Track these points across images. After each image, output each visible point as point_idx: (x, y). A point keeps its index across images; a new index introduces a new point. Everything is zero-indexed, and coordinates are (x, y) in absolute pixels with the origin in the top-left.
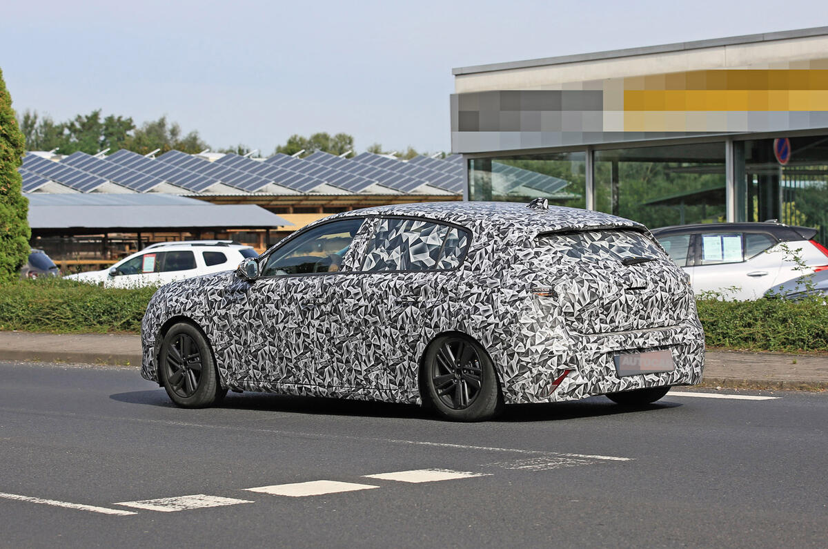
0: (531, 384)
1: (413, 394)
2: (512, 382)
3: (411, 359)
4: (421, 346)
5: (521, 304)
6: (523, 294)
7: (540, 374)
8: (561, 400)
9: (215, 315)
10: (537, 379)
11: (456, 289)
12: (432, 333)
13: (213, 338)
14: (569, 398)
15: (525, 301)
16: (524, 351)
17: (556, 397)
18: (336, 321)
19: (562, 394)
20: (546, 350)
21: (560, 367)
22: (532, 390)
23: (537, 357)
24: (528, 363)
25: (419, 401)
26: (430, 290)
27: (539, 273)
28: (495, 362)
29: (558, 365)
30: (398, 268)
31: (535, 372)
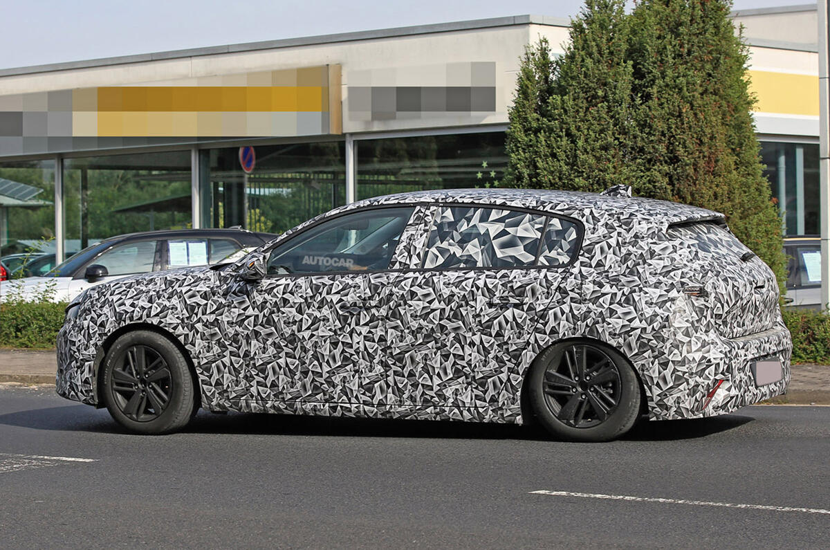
0: (686, 397)
1: (513, 411)
2: (663, 395)
3: (511, 370)
4: (528, 356)
5: (672, 305)
6: (674, 293)
7: (697, 386)
8: (715, 414)
9: (198, 321)
10: (693, 391)
11: (580, 289)
12: (544, 340)
14: (722, 412)
15: (677, 302)
16: (679, 359)
17: (710, 411)
18: (395, 328)
19: (716, 408)
20: (704, 358)
21: (717, 377)
22: (688, 403)
23: (694, 365)
24: (684, 373)
25: (519, 420)
26: (540, 290)
27: (685, 270)
28: (640, 372)
29: (716, 374)
30: (480, 264)
31: (692, 383)
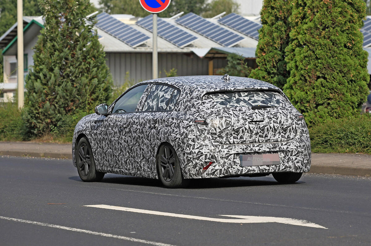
0: (192, 169)
1: (153, 175)
2: (185, 168)
3: (153, 156)
4: (156, 149)
5: (190, 129)
6: (191, 123)
7: (197, 164)
8: (208, 177)
9: (93, 133)
10: (195, 166)
11: (168, 121)
12: (159, 143)
13: (92, 145)
14: (212, 176)
15: (192, 127)
16: (189, 152)
17: (205, 175)
18: (130, 137)
19: (208, 174)
20: (199, 152)
21: (206, 161)
22: (193, 172)
23: (195, 155)
24: (191, 158)
25: (157, 178)
26: (160, 121)
27: (201, 113)
28: (179, 157)
29: (205, 159)
31: (194, 163)
